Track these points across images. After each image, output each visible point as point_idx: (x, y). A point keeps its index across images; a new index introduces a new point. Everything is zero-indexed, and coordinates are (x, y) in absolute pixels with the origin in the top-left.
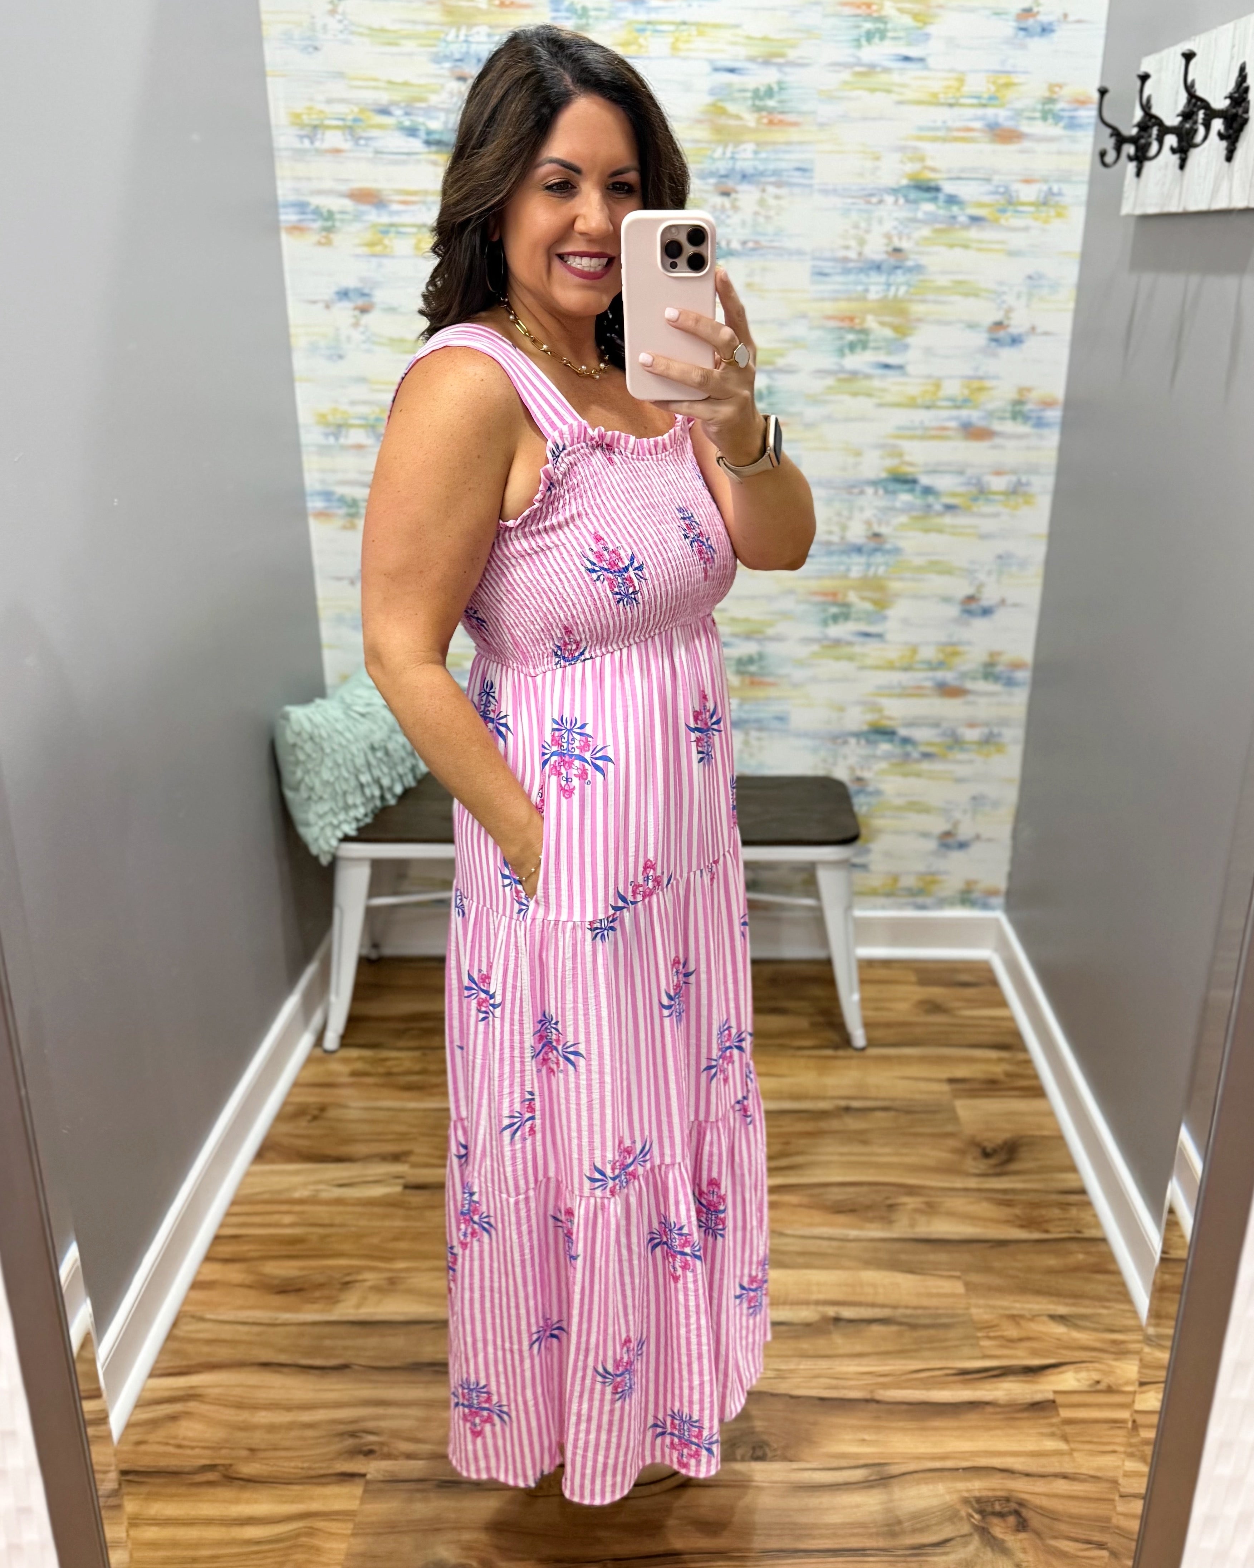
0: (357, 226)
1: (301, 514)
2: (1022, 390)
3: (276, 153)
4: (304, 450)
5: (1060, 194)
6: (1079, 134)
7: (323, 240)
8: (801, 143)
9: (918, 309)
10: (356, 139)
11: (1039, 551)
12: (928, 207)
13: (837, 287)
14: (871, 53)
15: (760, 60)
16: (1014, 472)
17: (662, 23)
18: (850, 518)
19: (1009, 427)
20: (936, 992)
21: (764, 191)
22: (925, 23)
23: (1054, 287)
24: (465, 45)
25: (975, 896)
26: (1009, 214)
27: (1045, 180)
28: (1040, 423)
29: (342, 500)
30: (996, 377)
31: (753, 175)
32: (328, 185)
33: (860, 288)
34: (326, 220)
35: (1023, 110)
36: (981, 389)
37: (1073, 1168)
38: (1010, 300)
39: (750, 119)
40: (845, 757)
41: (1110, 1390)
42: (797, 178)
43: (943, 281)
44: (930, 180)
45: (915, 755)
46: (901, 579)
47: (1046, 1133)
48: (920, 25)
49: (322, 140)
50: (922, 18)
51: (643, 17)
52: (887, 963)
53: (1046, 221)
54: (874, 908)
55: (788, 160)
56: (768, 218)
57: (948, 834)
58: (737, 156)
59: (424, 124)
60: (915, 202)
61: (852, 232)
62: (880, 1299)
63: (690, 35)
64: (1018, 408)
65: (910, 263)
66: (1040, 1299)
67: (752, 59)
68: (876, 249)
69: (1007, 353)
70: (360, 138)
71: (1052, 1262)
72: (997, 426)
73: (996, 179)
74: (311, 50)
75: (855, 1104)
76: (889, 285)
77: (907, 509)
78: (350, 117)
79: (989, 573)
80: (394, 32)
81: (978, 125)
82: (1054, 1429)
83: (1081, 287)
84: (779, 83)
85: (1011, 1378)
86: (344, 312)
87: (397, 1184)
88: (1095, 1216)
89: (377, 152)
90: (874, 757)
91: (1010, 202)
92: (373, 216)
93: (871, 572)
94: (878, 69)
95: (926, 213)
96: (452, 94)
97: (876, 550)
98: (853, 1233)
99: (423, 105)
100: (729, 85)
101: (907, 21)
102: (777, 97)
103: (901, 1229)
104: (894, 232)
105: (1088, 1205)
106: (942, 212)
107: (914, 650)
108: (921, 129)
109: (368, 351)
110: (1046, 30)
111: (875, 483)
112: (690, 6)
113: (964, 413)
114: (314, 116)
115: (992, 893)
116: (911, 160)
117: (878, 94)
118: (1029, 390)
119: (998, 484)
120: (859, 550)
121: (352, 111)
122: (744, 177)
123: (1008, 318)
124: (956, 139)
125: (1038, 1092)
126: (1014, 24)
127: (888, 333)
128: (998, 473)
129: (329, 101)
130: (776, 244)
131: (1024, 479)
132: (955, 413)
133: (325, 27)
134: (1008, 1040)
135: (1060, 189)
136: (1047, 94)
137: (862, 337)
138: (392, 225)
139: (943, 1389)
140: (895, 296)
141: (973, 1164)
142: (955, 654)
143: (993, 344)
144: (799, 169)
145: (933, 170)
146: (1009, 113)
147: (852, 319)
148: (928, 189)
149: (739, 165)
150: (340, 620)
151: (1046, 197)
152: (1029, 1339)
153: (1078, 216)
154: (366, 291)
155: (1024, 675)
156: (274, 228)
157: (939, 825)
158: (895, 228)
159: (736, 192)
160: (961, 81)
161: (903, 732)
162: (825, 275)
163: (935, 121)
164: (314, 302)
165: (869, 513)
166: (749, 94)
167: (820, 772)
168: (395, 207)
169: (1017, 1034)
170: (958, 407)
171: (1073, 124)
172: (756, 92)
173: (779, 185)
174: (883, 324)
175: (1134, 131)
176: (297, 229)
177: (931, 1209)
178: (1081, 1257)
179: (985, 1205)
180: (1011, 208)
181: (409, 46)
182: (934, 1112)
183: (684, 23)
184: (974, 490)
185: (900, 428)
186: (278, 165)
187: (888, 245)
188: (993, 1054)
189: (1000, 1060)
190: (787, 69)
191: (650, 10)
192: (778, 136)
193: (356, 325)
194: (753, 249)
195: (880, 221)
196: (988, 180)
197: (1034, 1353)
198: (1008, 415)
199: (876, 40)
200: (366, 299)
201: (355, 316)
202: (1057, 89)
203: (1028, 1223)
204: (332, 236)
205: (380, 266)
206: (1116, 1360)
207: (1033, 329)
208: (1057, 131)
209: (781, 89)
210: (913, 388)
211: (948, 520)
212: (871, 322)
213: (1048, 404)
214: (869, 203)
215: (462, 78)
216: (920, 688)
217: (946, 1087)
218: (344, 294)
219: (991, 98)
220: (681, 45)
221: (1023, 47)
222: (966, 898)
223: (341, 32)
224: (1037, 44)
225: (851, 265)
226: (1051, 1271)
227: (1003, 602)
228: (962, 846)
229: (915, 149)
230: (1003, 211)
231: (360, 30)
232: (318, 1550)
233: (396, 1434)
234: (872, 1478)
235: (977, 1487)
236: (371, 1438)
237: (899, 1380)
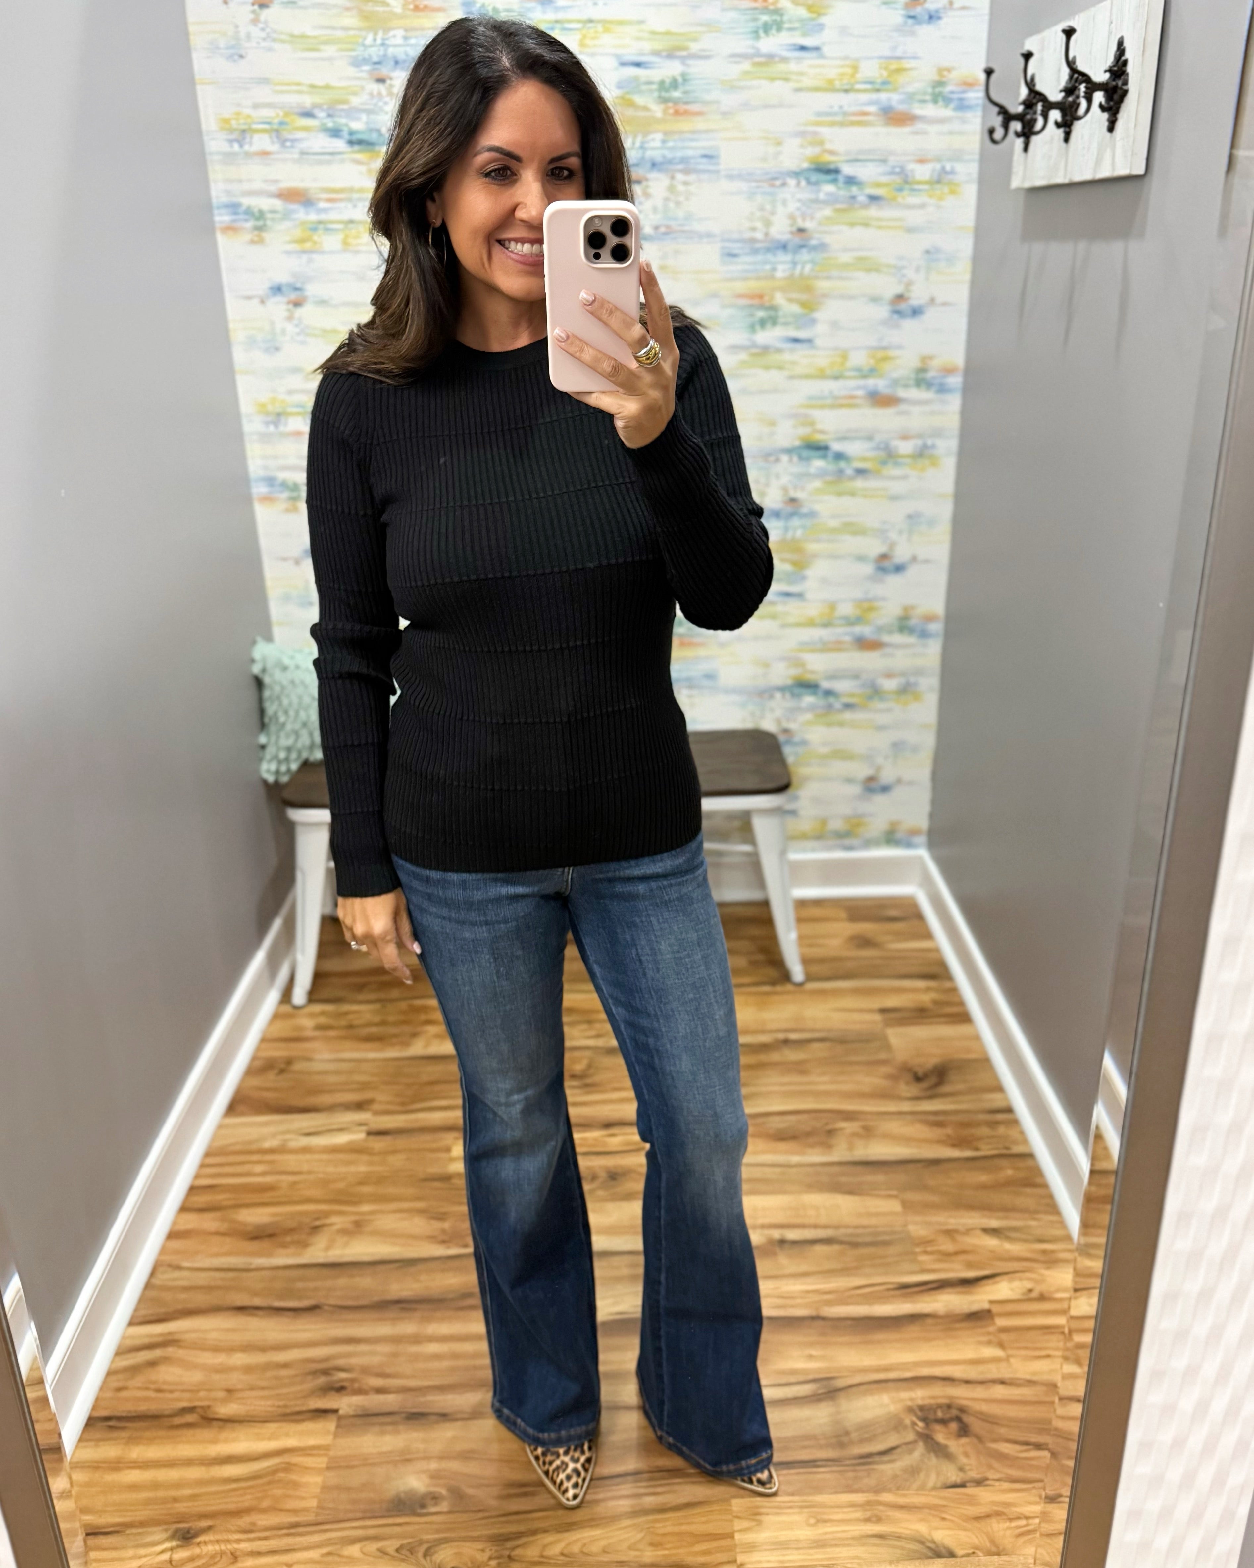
0: (287, 224)
1: (248, 500)
2: (924, 359)
3: (208, 157)
4: (247, 438)
5: (952, 172)
6: (969, 115)
7: (256, 239)
8: (706, 131)
9: (823, 285)
10: (283, 142)
11: (946, 509)
12: (830, 188)
13: (746, 267)
14: (769, 44)
15: (664, 54)
16: (919, 436)
17: (570, 21)
18: (767, 485)
19: (914, 393)
20: (865, 928)
21: (673, 178)
22: (820, 15)
23: (951, 260)
24: (382, 48)
25: (899, 835)
26: (906, 193)
27: (938, 159)
28: (943, 389)
29: (284, 485)
30: (900, 347)
31: (662, 164)
32: (257, 185)
33: (768, 267)
34: (257, 219)
35: (914, 94)
36: (885, 359)
37: (999, 1088)
38: (910, 274)
39: (657, 110)
40: (772, 710)
41: (1042, 1298)
42: (704, 164)
43: (846, 258)
44: (829, 163)
45: (838, 705)
46: (818, 541)
47: (972, 1056)
48: (814, 15)
49: (251, 144)
50: (817, 10)
51: (551, 16)
52: (818, 902)
53: (941, 199)
54: (804, 850)
55: (693, 149)
56: (678, 203)
57: (871, 779)
58: (646, 146)
59: (347, 125)
60: (817, 183)
61: (758, 214)
62: (823, 1220)
63: (596, 32)
64: (921, 375)
65: (814, 242)
66: (973, 1214)
67: (656, 53)
68: (780, 229)
69: (909, 324)
70: (286, 140)
71: (983, 1178)
72: (902, 393)
73: (892, 160)
74: (236, 57)
75: (793, 1036)
76: (795, 263)
77: (821, 474)
78: (276, 121)
79: (900, 532)
80: (315, 37)
81: (872, 109)
82: (991, 1338)
83: (977, 259)
84: (683, 75)
85: (949, 1290)
86: (278, 307)
87: (361, 1132)
88: (1022, 1133)
89: (303, 153)
90: (798, 710)
91: (906, 182)
92: (302, 214)
93: (790, 535)
94: (777, 59)
95: (828, 194)
96: (371, 95)
97: (792, 515)
98: (795, 1159)
99: (345, 107)
100: (636, 79)
101: (802, 12)
102: (681, 89)
103: (840, 1153)
104: (798, 213)
105: (1015, 1122)
106: (843, 193)
107: (833, 607)
108: (819, 114)
109: (303, 343)
110: (933, 17)
111: (789, 451)
112: (595, 4)
113: (871, 382)
114: (242, 121)
115: (914, 832)
116: (812, 144)
117: (778, 83)
118: (931, 358)
119: (905, 448)
120: (777, 514)
121: (278, 115)
122: (654, 165)
123: (909, 291)
124: (853, 123)
125: (964, 1018)
126: (903, 12)
127: (795, 309)
128: (905, 437)
129: (256, 106)
130: (687, 228)
131: (929, 442)
132: (861, 382)
133: (249, 37)
134: (934, 970)
135: (953, 168)
136: (936, 78)
137: (772, 313)
138: (320, 222)
139: (884, 1303)
140: (801, 274)
141: (906, 1089)
142: (871, 609)
143: (896, 316)
144: (705, 156)
145: (832, 153)
146: (902, 97)
147: (761, 297)
148: (828, 171)
149: (649, 154)
150: (286, 598)
151: (940, 175)
152: (964, 1252)
153: (970, 192)
154: (299, 285)
155: (937, 627)
156: (209, 229)
157: (863, 771)
158: (798, 209)
159: (647, 180)
160: (855, 68)
161: (825, 685)
162: (735, 255)
163: (832, 107)
164: (249, 298)
165: (785, 480)
166: (655, 87)
167: (749, 725)
168: (322, 205)
169: (943, 965)
170: (864, 377)
171: (962, 106)
172: (662, 83)
173: (686, 172)
174: (790, 300)
175: (1020, 109)
176: (230, 229)
177: (868, 1133)
178: (1010, 1172)
179: (918, 1126)
180: (907, 187)
181: (330, 51)
182: (867, 1041)
183: (591, 21)
184: (882, 454)
185: (811, 398)
186: (210, 168)
187: (792, 225)
188: (921, 984)
189: (928, 989)
190: (690, 62)
191: (557, 9)
192: (685, 125)
193: (290, 318)
194: (666, 234)
195: (784, 202)
196: (884, 161)
197: (970, 1265)
198: (912, 382)
199: (774, 31)
200: (298, 293)
201: (289, 310)
202: (945, 73)
203: (958, 1143)
204: (264, 235)
205: (310, 261)
206: (1048, 1268)
207: (932, 301)
208: (947, 112)
209: (685, 80)
210: (821, 359)
211: (860, 483)
212: (779, 299)
213: (949, 371)
214: (773, 186)
215: (381, 80)
216: (839, 642)
217: (878, 1017)
218: (277, 289)
219: (884, 83)
220: (588, 42)
221: (913, 34)
222: (891, 838)
223: (264, 39)
224: (925, 31)
225: (758, 245)
226: (984, 1187)
227: (915, 559)
228: (885, 789)
229: (815, 133)
230: (900, 190)
231: (283, 37)
232: (296, 1485)
233: (366, 1370)
234: (820, 1391)
235: (920, 1395)
236: (343, 1375)
237: (843, 1297)
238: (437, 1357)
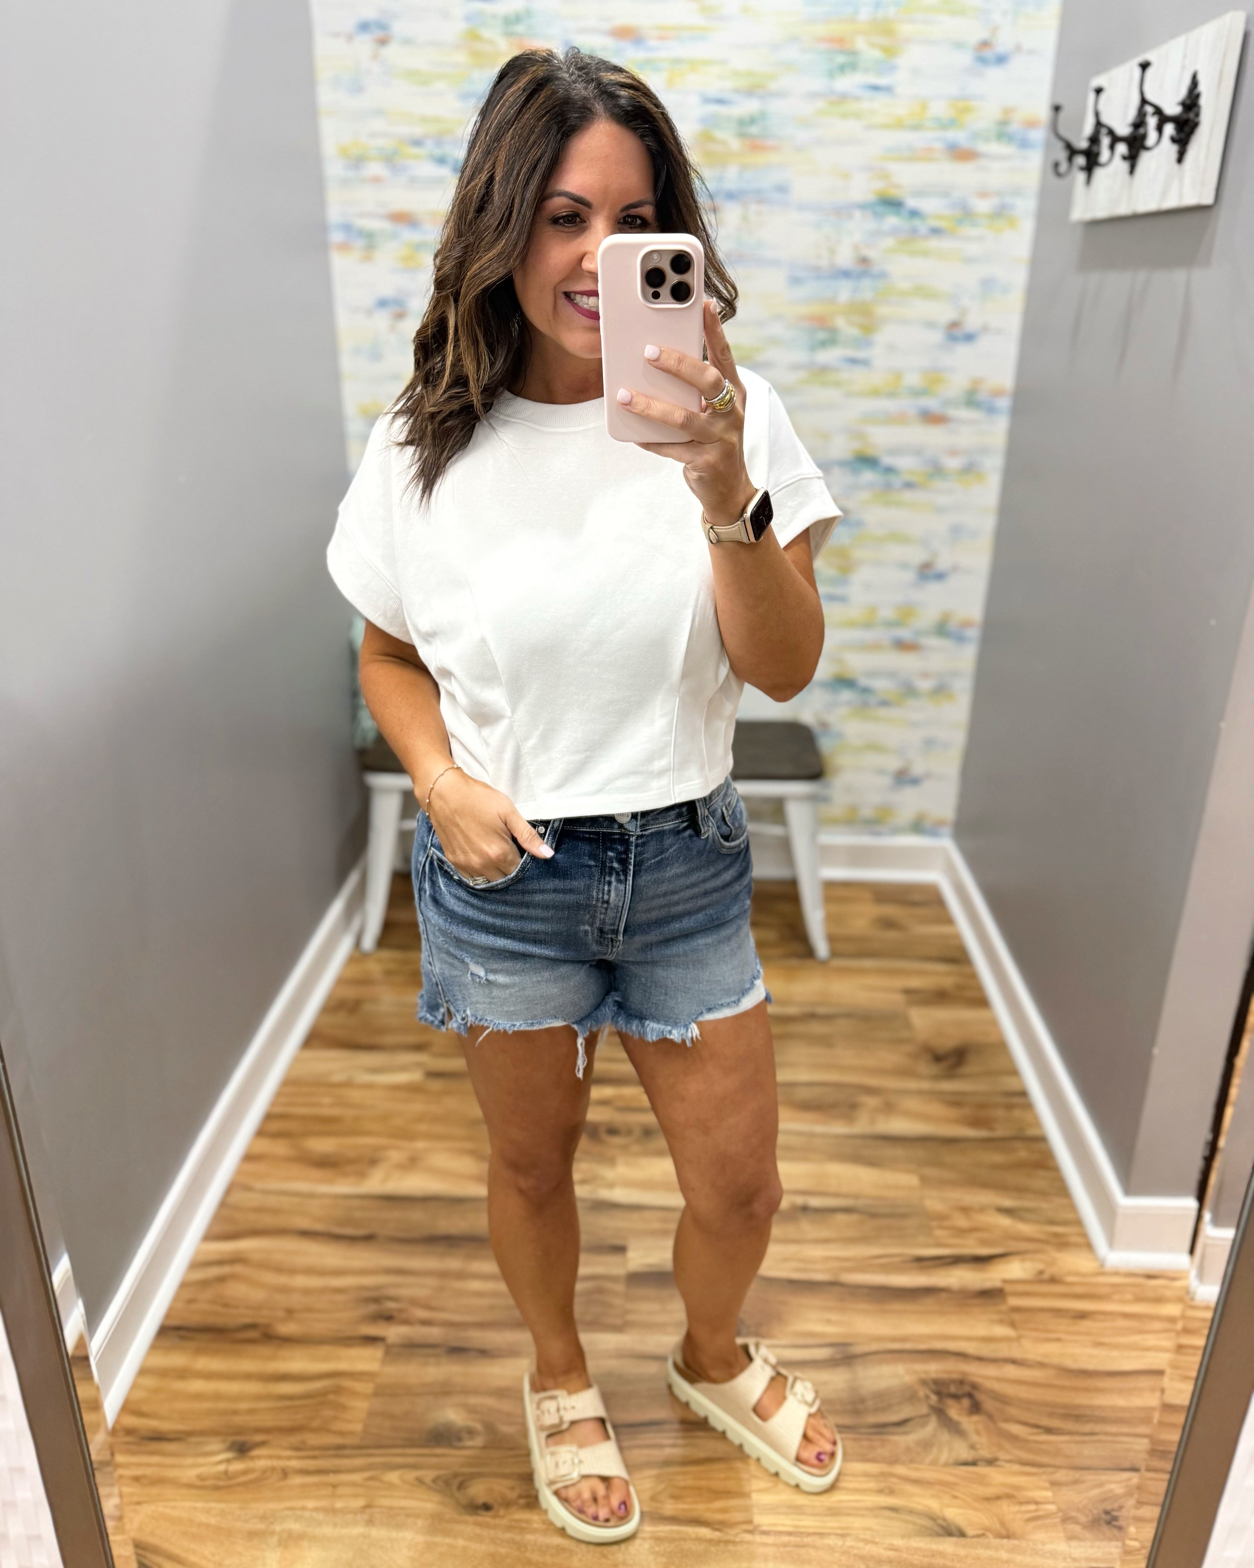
0: (394, 244)
2: (976, 381)
5: (1012, 207)
6: (1029, 152)
7: (366, 257)
8: (780, 165)
9: (882, 310)
10: (394, 169)
11: (988, 524)
12: (892, 221)
13: (810, 292)
14: (846, 83)
15: (745, 92)
16: (967, 453)
19: (963, 413)
20: (890, 910)
21: (746, 208)
22: (893, 56)
23: (1005, 290)
25: (925, 825)
26: (965, 225)
27: (999, 194)
28: (991, 410)
30: (952, 370)
31: (738, 194)
32: (370, 208)
33: (831, 293)
34: (368, 239)
35: (979, 132)
36: (938, 380)
37: (1016, 1072)
38: (965, 301)
39: (735, 145)
40: (811, 703)
41: (1054, 1280)
42: (776, 196)
43: (905, 285)
44: (895, 196)
45: (873, 702)
46: (863, 548)
47: (990, 1040)
48: (887, 57)
49: (366, 170)
50: (890, 51)
52: (847, 884)
53: (999, 232)
54: (835, 834)
55: (768, 181)
56: (750, 231)
57: (901, 772)
59: (451, 153)
60: (881, 215)
61: (824, 243)
62: (844, 1190)
63: (686, 72)
64: (971, 397)
65: (875, 271)
66: (989, 1193)
67: (737, 91)
68: (845, 258)
69: (962, 349)
70: (397, 167)
71: (999, 1158)
72: (952, 412)
73: (955, 194)
74: (356, 91)
75: (821, 1010)
76: (856, 290)
77: (870, 486)
78: (389, 149)
79: (943, 542)
80: (427, 73)
82: (1003, 1316)
83: (1030, 291)
84: (762, 112)
85: (964, 1266)
86: (382, 319)
87: (420, 1072)
88: (1036, 1117)
89: (412, 179)
90: (836, 703)
91: (967, 215)
92: (408, 233)
94: (850, 98)
95: (891, 226)
98: (820, 1129)
99: (452, 137)
100: (717, 115)
101: (877, 53)
102: (759, 125)
103: (862, 1126)
104: (861, 243)
105: (1030, 1106)
106: (905, 225)
107: (873, 610)
108: (887, 150)
110: (1001, 60)
111: (842, 463)
113: (923, 402)
114: (359, 149)
115: (940, 823)
116: (879, 178)
117: (850, 120)
118: (982, 381)
119: (953, 463)
121: (391, 144)
122: (735, 195)
123: (963, 318)
124: (920, 159)
125: (984, 1002)
126: (973, 55)
127: (855, 331)
128: (953, 454)
129: (372, 135)
131: (976, 459)
132: (914, 401)
133: (369, 71)
134: (955, 954)
135: (1012, 203)
136: (1002, 117)
137: (832, 335)
138: (424, 243)
139: (901, 1274)
140: (862, 300)
141: (926, 1068)
142: (911, 614)
143: (950, 341)
144: (777, 188)
145: (898, 186)
146: (967, 135)
147: (822, 320)
148: (893, 204)
151: (999, 210)
152: (978, 1229)
153: (1028, 227)
154: (402, 298)
155: (973, 633)
156: (325, 247)
157: (895, 764)
158: (862, 239)
160: (925, 107)
161: (863, 682)
162: (800, 281)
163: (900, 143)
164: (357, 310)
166: (735, 123)
167: (789, 717)
168: (425, 226)
169: (963, 950)
170: (917, 396)
171: (1024, 144)
172: (741, 120)
173: (761, 201)
174: (850, 323)
175: (1085, 143)
176: (343, 247)
177: (889, 1108)
178: (1023, 1154)
179: (936, 1105)
180: (967, 219)
181: (439, 85)
182: (889, 1019)
183: (680, 61)
184: (931, 469)
185: (865, 415)
186: (328, 191)
187: (855, 254)
188: (943, 967)
189: (949, 973)
190: (768, 100)
191: (650, 48)
192: (760, 159)
193: (393, 328)
195: (850, 233)
196: (947, 195)
197: (985, 1243)
198: (962, 403)
199: (849, 72)
200: (401, 305)
201: (393, 321)
202: (1010, 113)
203: (975, 1123)
204: (374, 253)
205: (414, 276)
206: (1059, 1251)
207: (986, 327)
208: (1010, 150)
209: (763, 117)
210: (877, 379)
211: (908, 496)
212: (840, 323)
213: (998, 393)
214: (840, 217)
216: (878, 643)
217: (900, 997)
218: (383, 303)
219: (952, 121)
220: (676, 80)
221: (981, 75)
222: (918, 827)
223: (383, 74)
224: (993, 72)
225: (822, 272)
226: (998, 1167)
227: (955, 569)
228: (915, 781)
229: (883, 168)
230: (960, 222)
231: (400, 72)
232: (344, 1408)
233: (414, 1302)
234: (839, 1356)
235: (934, 1369)
236: (391, 1305)
237: (863, 1265)
238: (478, 1294)
